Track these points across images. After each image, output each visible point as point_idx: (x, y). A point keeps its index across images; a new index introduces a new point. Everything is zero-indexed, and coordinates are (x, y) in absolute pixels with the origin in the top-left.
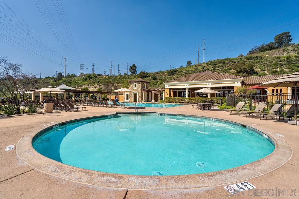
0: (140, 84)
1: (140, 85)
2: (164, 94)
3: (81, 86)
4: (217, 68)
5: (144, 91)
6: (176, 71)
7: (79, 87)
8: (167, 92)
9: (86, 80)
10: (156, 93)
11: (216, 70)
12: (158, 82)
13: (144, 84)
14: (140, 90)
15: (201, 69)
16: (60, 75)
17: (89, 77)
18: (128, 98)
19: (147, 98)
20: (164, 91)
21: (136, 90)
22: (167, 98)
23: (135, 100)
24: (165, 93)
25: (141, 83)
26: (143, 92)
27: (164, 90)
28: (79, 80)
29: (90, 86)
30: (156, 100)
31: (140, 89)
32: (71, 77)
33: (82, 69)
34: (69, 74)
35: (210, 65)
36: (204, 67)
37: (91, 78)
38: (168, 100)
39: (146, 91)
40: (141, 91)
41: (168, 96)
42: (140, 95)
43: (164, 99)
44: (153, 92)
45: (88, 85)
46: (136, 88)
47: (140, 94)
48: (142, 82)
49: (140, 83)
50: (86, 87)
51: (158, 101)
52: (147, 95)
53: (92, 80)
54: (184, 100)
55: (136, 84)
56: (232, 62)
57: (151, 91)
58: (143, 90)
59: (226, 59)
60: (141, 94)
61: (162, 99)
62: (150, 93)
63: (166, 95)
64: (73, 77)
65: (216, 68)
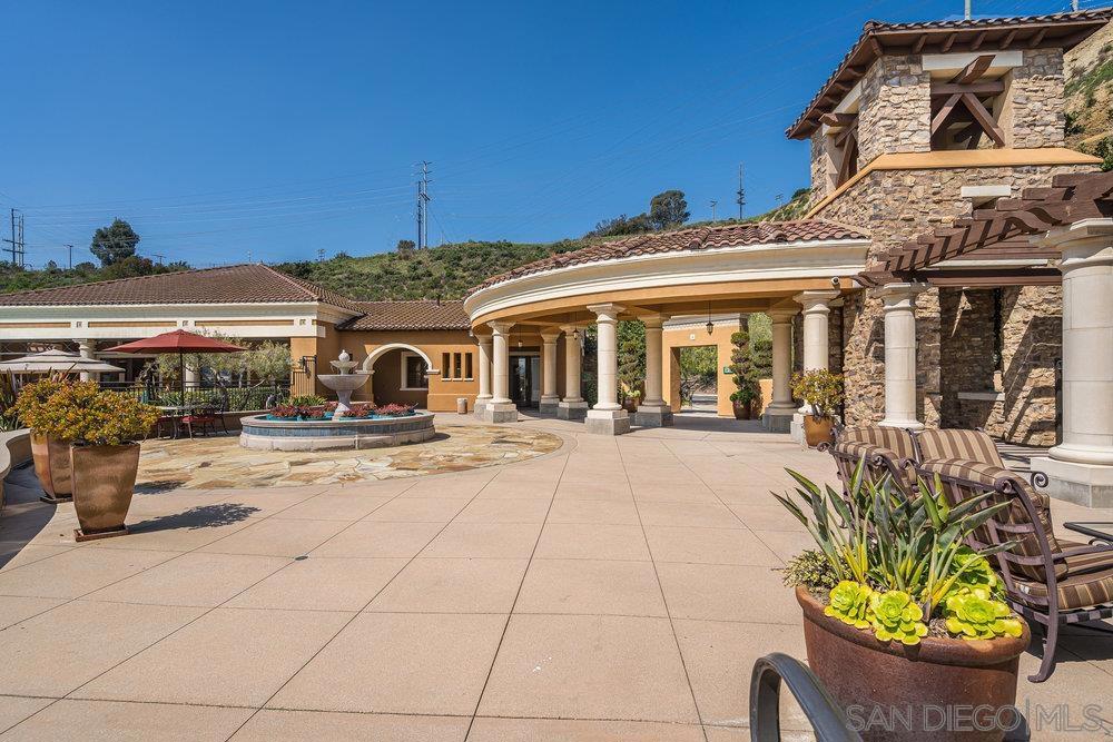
4: (459, 273)
6: (308, 271)
11: (455, 278)
15: (405, 272)
35: (439, 258)
36: (420, 263)
56: (512, 256)
59: (498, 246)
65: (456, 273)
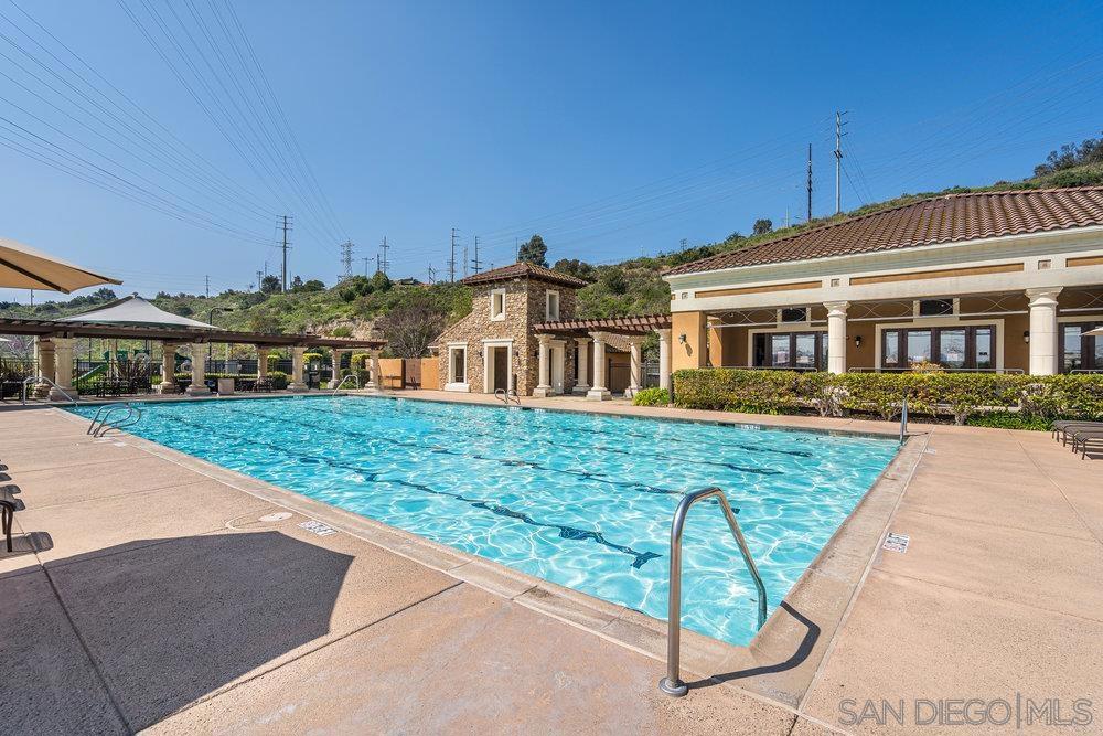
0: (526, 293)
1: (523, 298)
2: (663, 346)
3: (326, 323)
5: (544, 331)
7: (320, 328)
8: (684, 338)
9: (349, 298)
10: (618, 342)
12: (630, 301)
13: (548, 292)
14: (525, 330)
16: (271, 284)
17: (359, 287)
18: (462, 374)
19: (567, 375)
20: (662, 333)
21: (501, 329)
22: (684, 375)
23: (500, 384)
24: (670, 344)
25: (529, 289)
26: (542, 338)
27: (669, 325)
28: (324, 302)
29: (360, 321)
30: (616, 386)
31: (523, 319)
32: (303, 289)
33: (349, 261)
34: (298, 279)
37: (369, 291)
38: (689, 390)
39: (559, 334)
40: (531, 332)
41: (690, 363)
42: (524, 358)
43: (664, 384)
44: (596, 336)
45: (352, 319)
46: (501, 317)
47: (524, 349)
48: (535, 284)
49: (525, 285)
50: (343, 324)
51: (627, 391)
52: (567, 354)
53: (369, 298)
54: (813, 389)
55: (502, 291)
57: (583, 333)
58: (538, 327)
60: (529, 350)
61: (649, 380)
62: (583, 342)
63: (679, 356)
64: (312, 290)
